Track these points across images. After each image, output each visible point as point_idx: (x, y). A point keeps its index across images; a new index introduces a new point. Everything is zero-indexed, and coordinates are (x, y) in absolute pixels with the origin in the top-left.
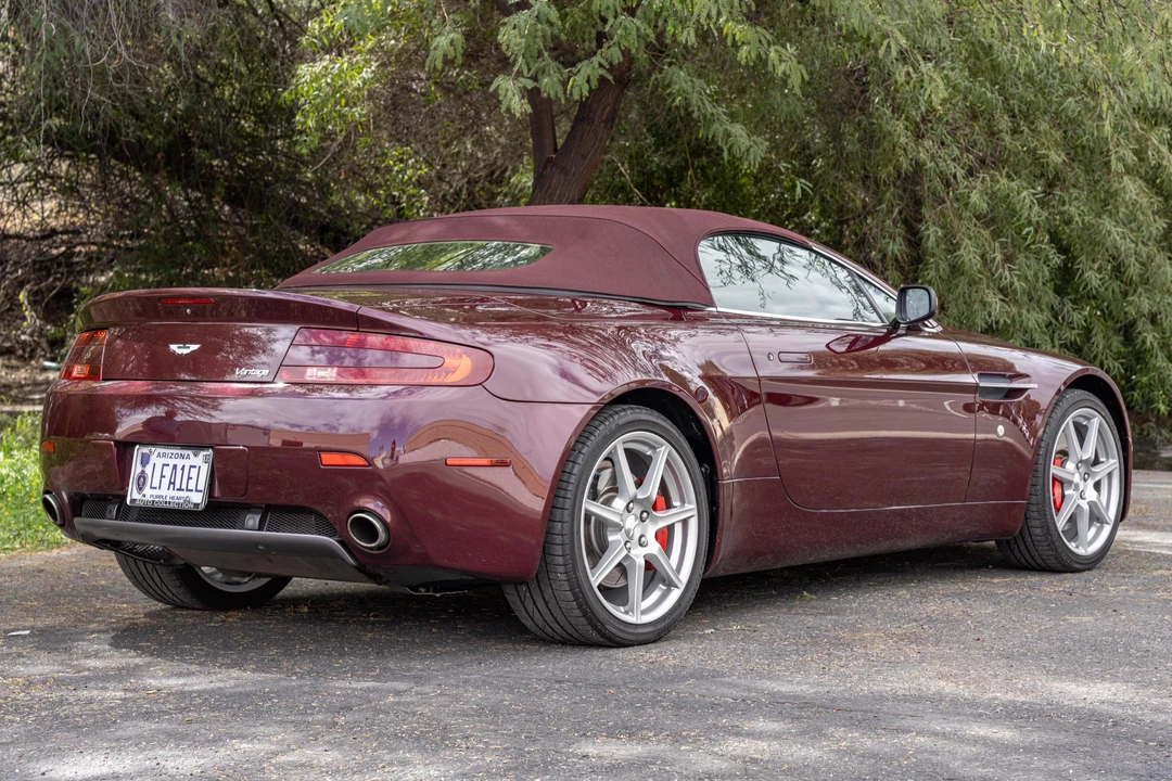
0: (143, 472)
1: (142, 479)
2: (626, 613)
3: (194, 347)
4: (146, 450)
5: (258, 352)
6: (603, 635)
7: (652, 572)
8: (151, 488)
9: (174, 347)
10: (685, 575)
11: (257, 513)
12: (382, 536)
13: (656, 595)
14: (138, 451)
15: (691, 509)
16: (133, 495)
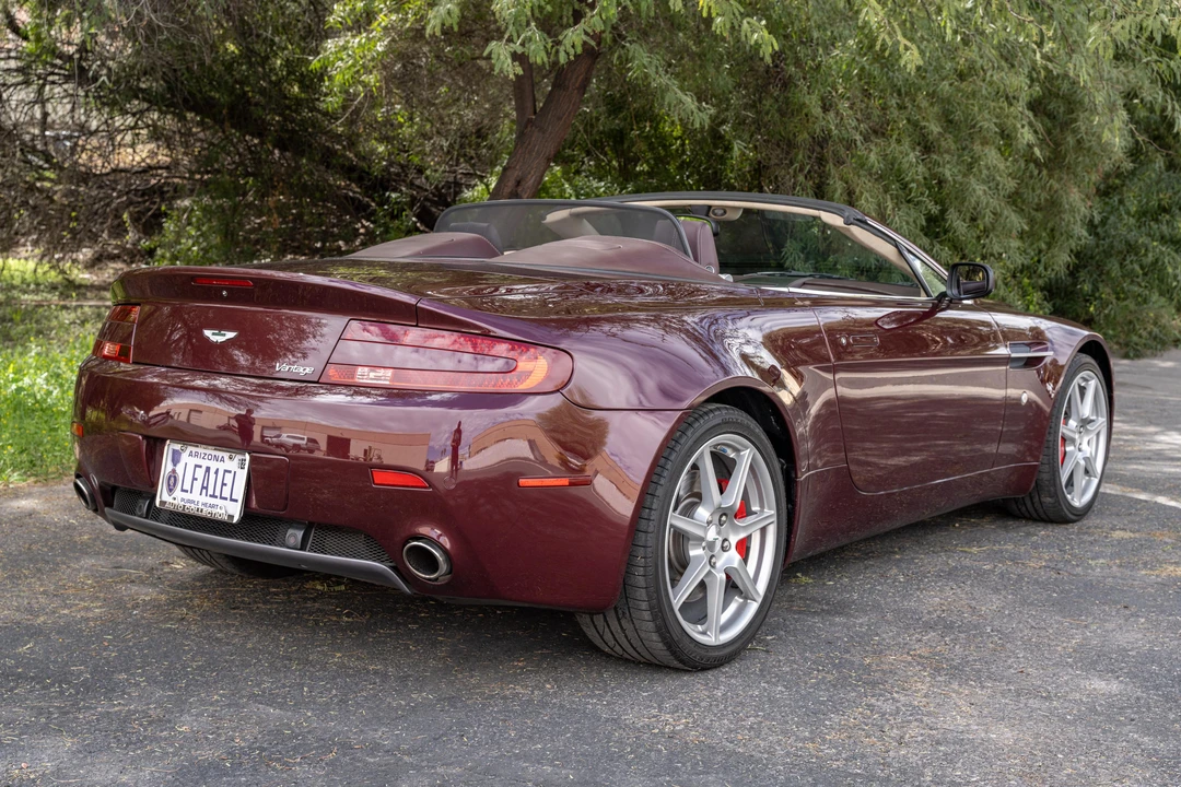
0: (174, 471)
1: (172, 479)
2: (704, 633)
3: (230, 335)
4: (178, 447)
5: (308, 337)
6: (681, 661)
7: (732, 587)
8: (183, 490)
9: (208, 333)
10: (762, 586)
11: (300, 529)
12: (444, 567)
13: (733, 607)
14: (170, 448)
15: (771, 512)
16: (163, 496)
